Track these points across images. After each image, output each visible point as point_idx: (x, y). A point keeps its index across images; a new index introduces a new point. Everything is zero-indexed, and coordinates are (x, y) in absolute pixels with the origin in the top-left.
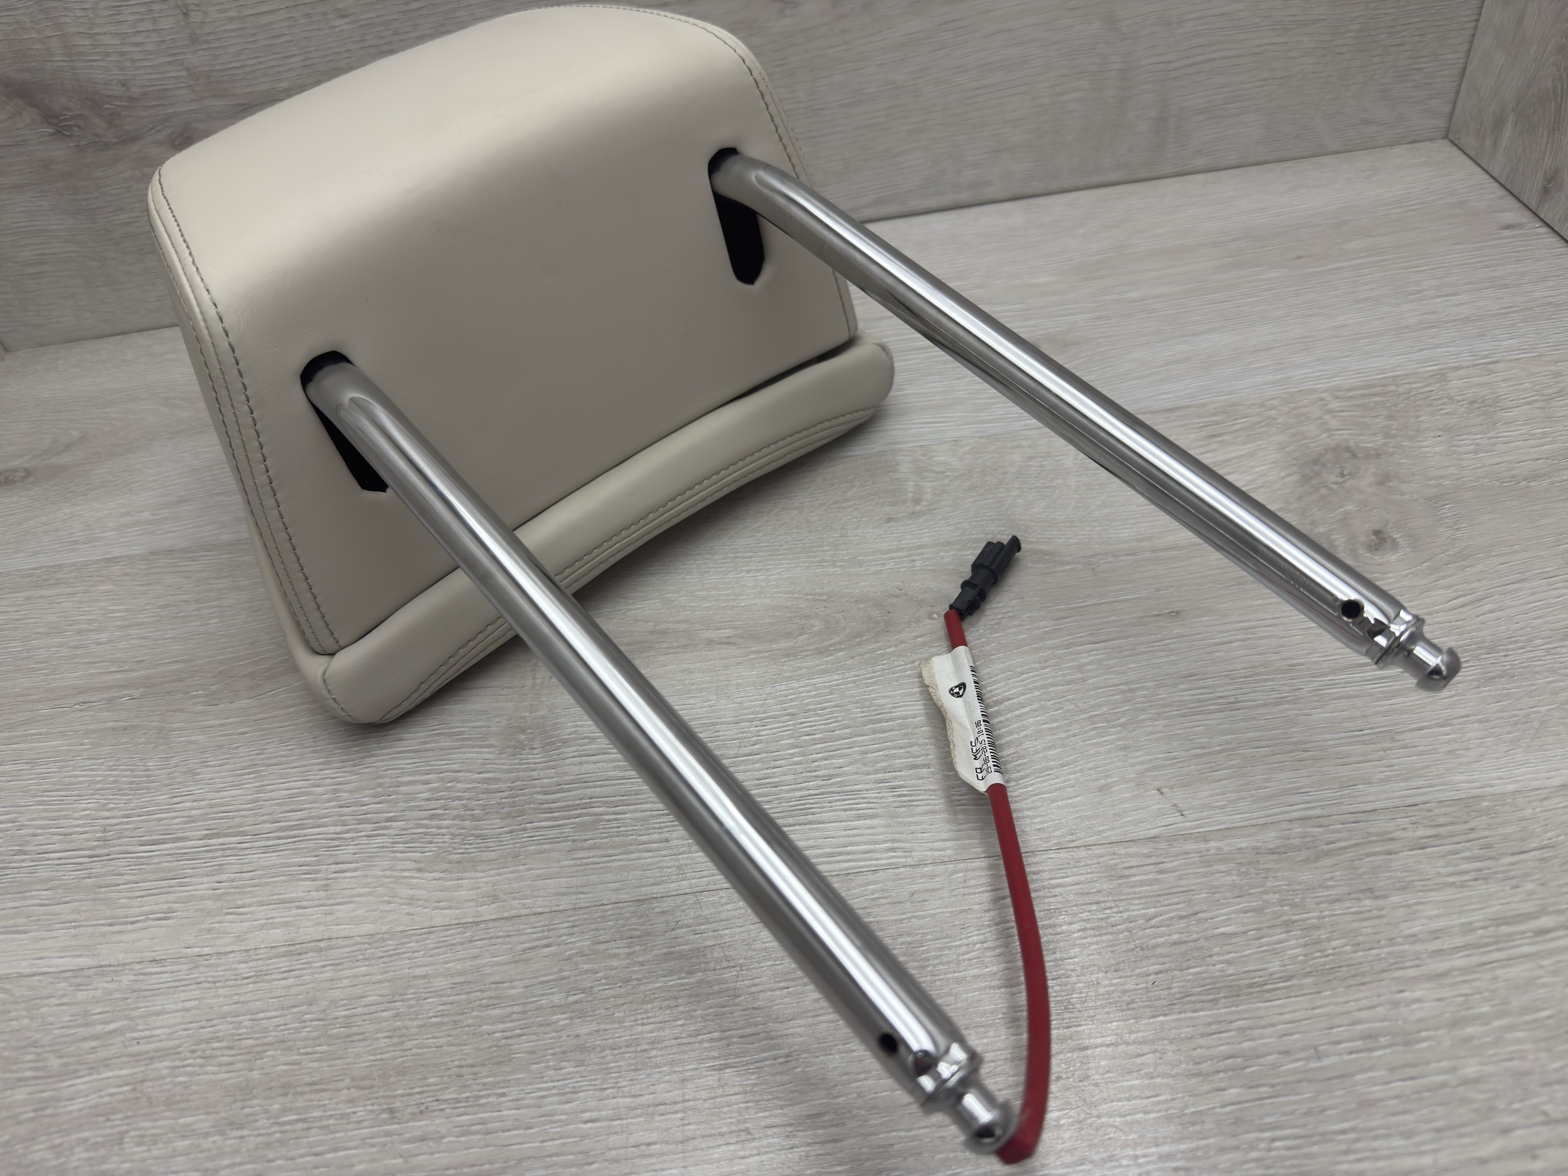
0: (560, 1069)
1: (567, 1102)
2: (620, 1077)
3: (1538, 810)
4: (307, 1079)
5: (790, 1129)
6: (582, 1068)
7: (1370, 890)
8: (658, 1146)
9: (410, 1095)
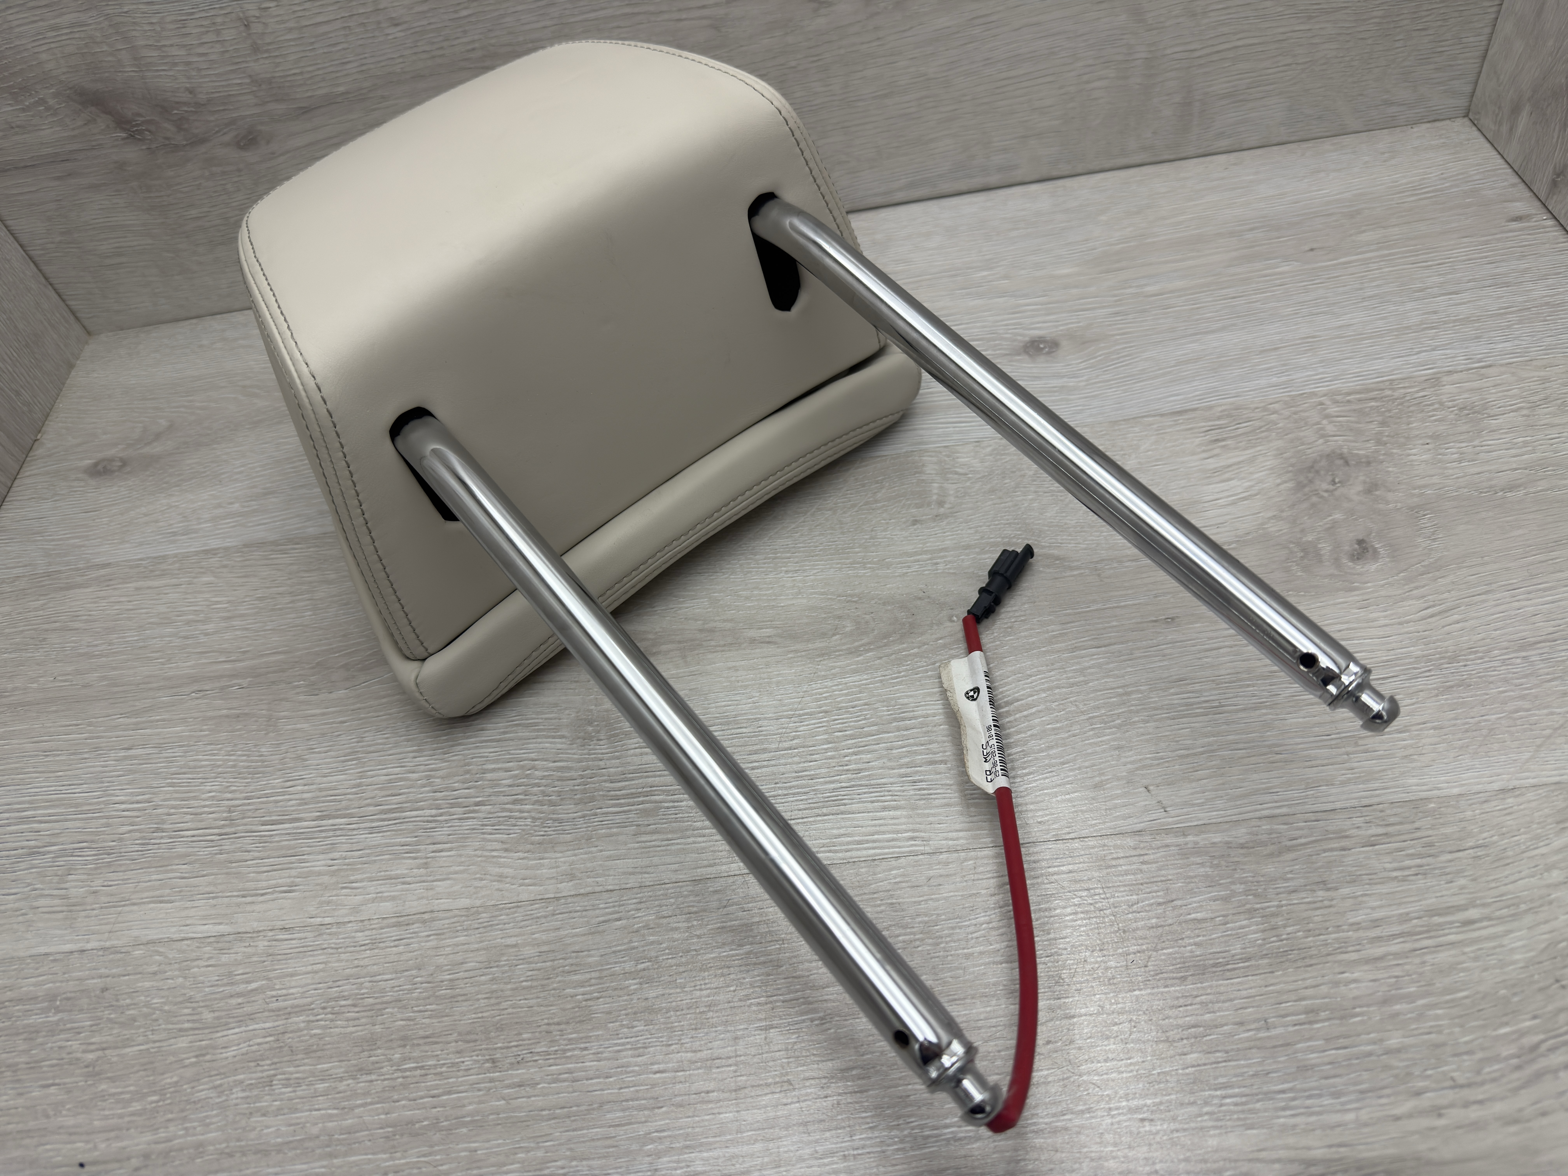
0: (633, 1027)
1: (639, 1056)
2: (682, 1035)
3: (1477, 812)
4: (422, 1033)
5: (824, 1081)
6: (651, 1027)
7: (1324, 882)
8: (715, 1094)
9: (508, 1047)
